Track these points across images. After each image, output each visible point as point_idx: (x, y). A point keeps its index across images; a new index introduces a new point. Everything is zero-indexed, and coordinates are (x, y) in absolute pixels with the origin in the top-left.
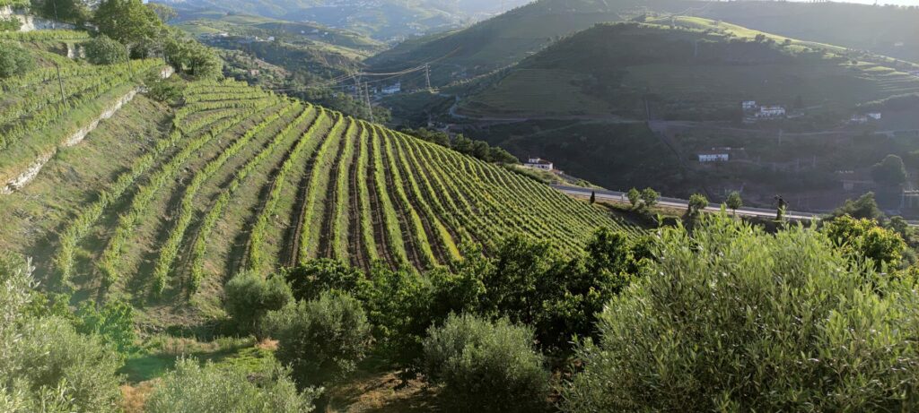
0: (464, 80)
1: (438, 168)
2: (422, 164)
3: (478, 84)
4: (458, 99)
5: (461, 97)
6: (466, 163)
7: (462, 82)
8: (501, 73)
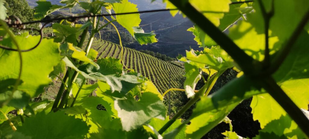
0: (163, 29)
1: (149, 65)
2: (144, 64)
3: (167, 30)
4: (161, 35)
5: (162, 34)
6: (158, 62)
7: (162, 29)
8: (175, 27)
